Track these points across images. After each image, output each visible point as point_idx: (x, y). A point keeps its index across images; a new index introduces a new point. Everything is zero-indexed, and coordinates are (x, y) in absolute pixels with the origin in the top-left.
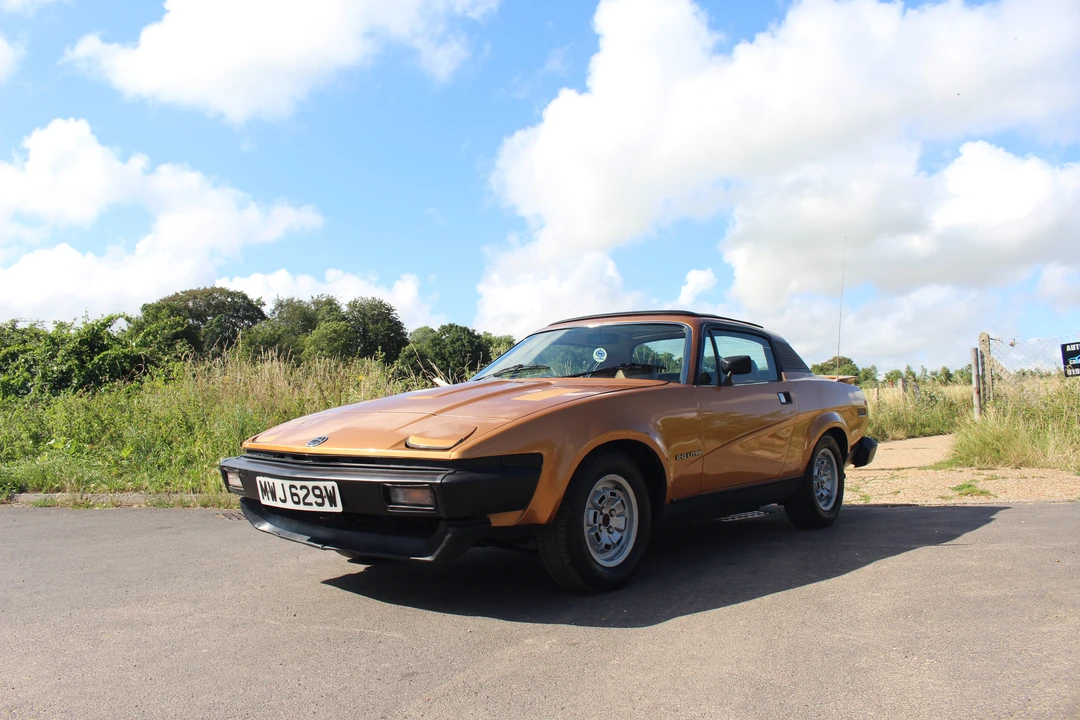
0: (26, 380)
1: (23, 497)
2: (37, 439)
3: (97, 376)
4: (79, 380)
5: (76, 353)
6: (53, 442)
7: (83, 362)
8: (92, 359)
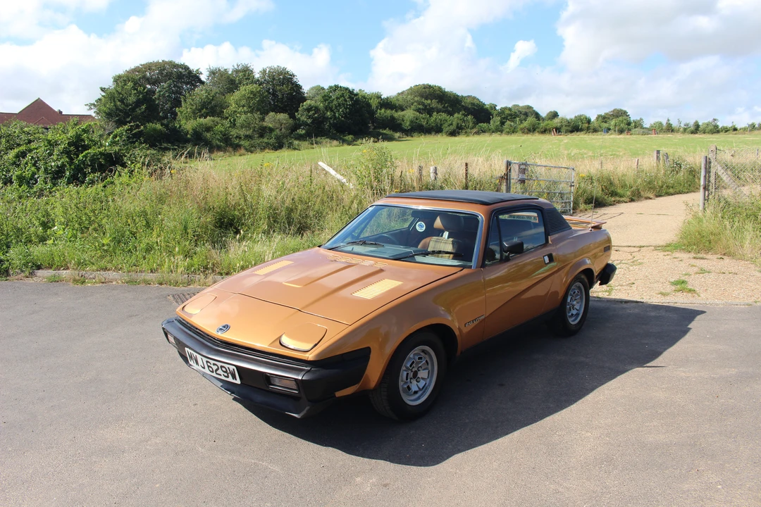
0: (34, 174)
1: (39, 273)
2: (45, 226)
3: (82, 169)
4: (70, 173)
5: (66, 152)
6: (56, 228)
7: (72, 159)
8: (78, 156)
